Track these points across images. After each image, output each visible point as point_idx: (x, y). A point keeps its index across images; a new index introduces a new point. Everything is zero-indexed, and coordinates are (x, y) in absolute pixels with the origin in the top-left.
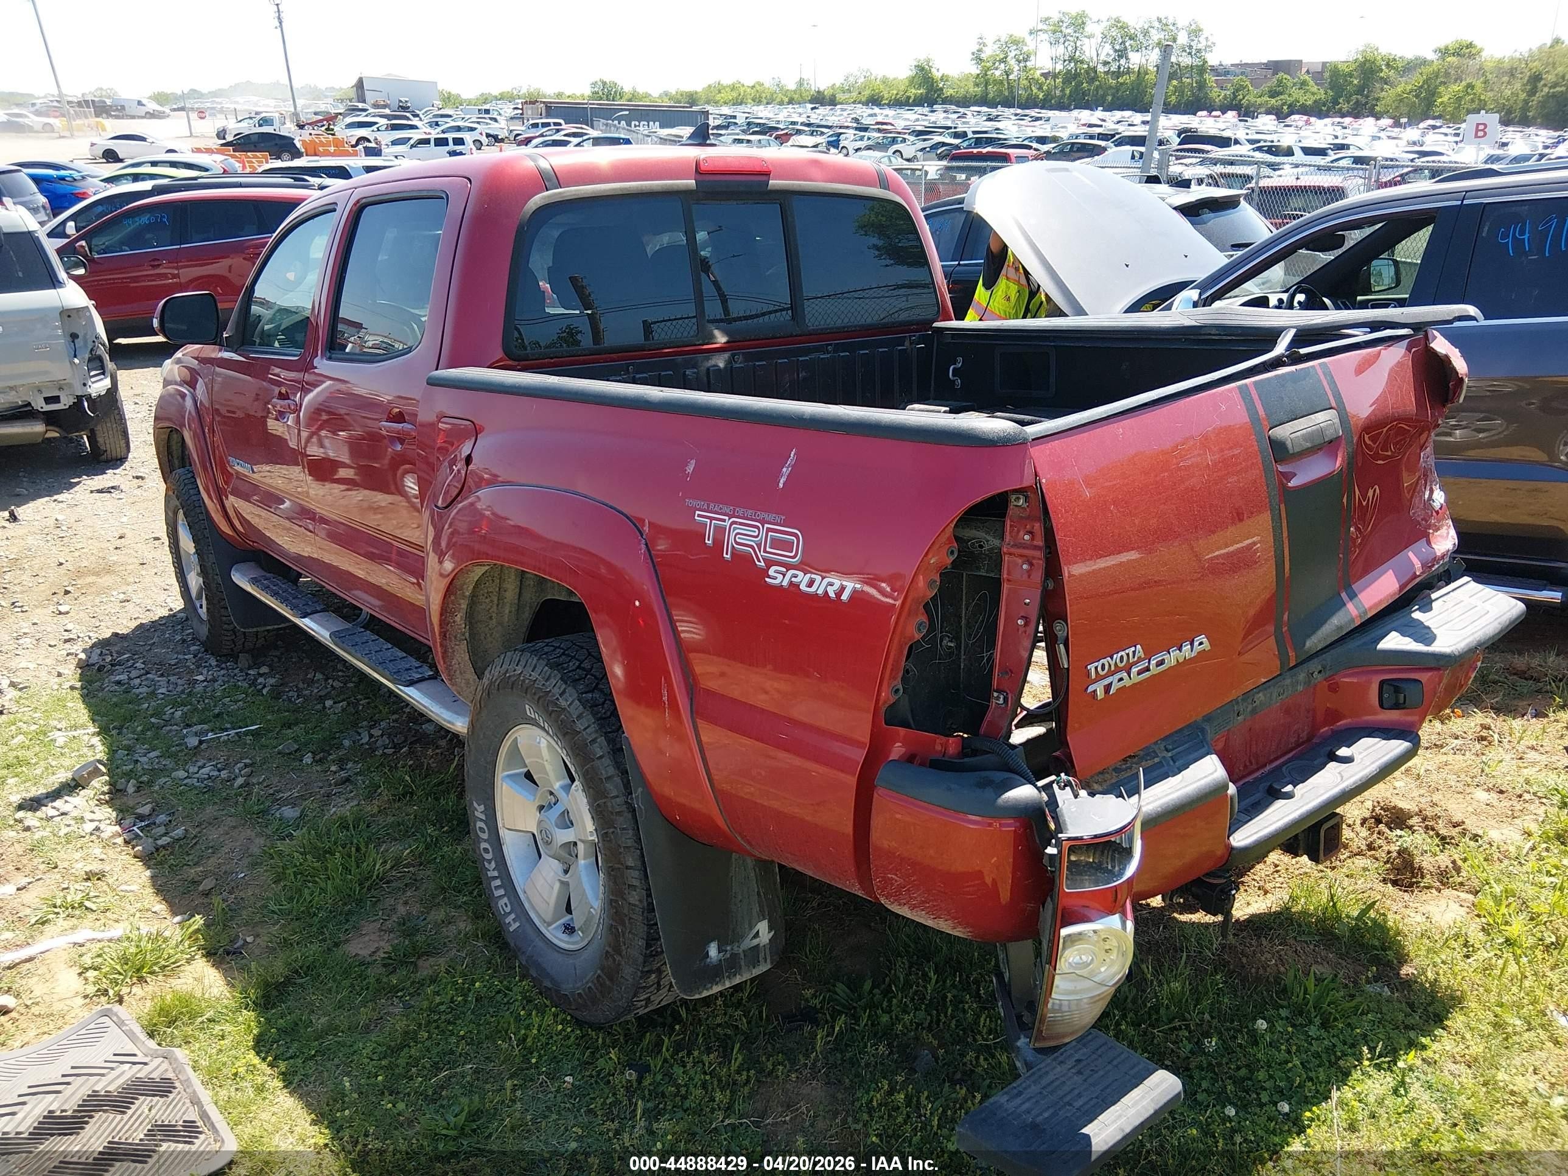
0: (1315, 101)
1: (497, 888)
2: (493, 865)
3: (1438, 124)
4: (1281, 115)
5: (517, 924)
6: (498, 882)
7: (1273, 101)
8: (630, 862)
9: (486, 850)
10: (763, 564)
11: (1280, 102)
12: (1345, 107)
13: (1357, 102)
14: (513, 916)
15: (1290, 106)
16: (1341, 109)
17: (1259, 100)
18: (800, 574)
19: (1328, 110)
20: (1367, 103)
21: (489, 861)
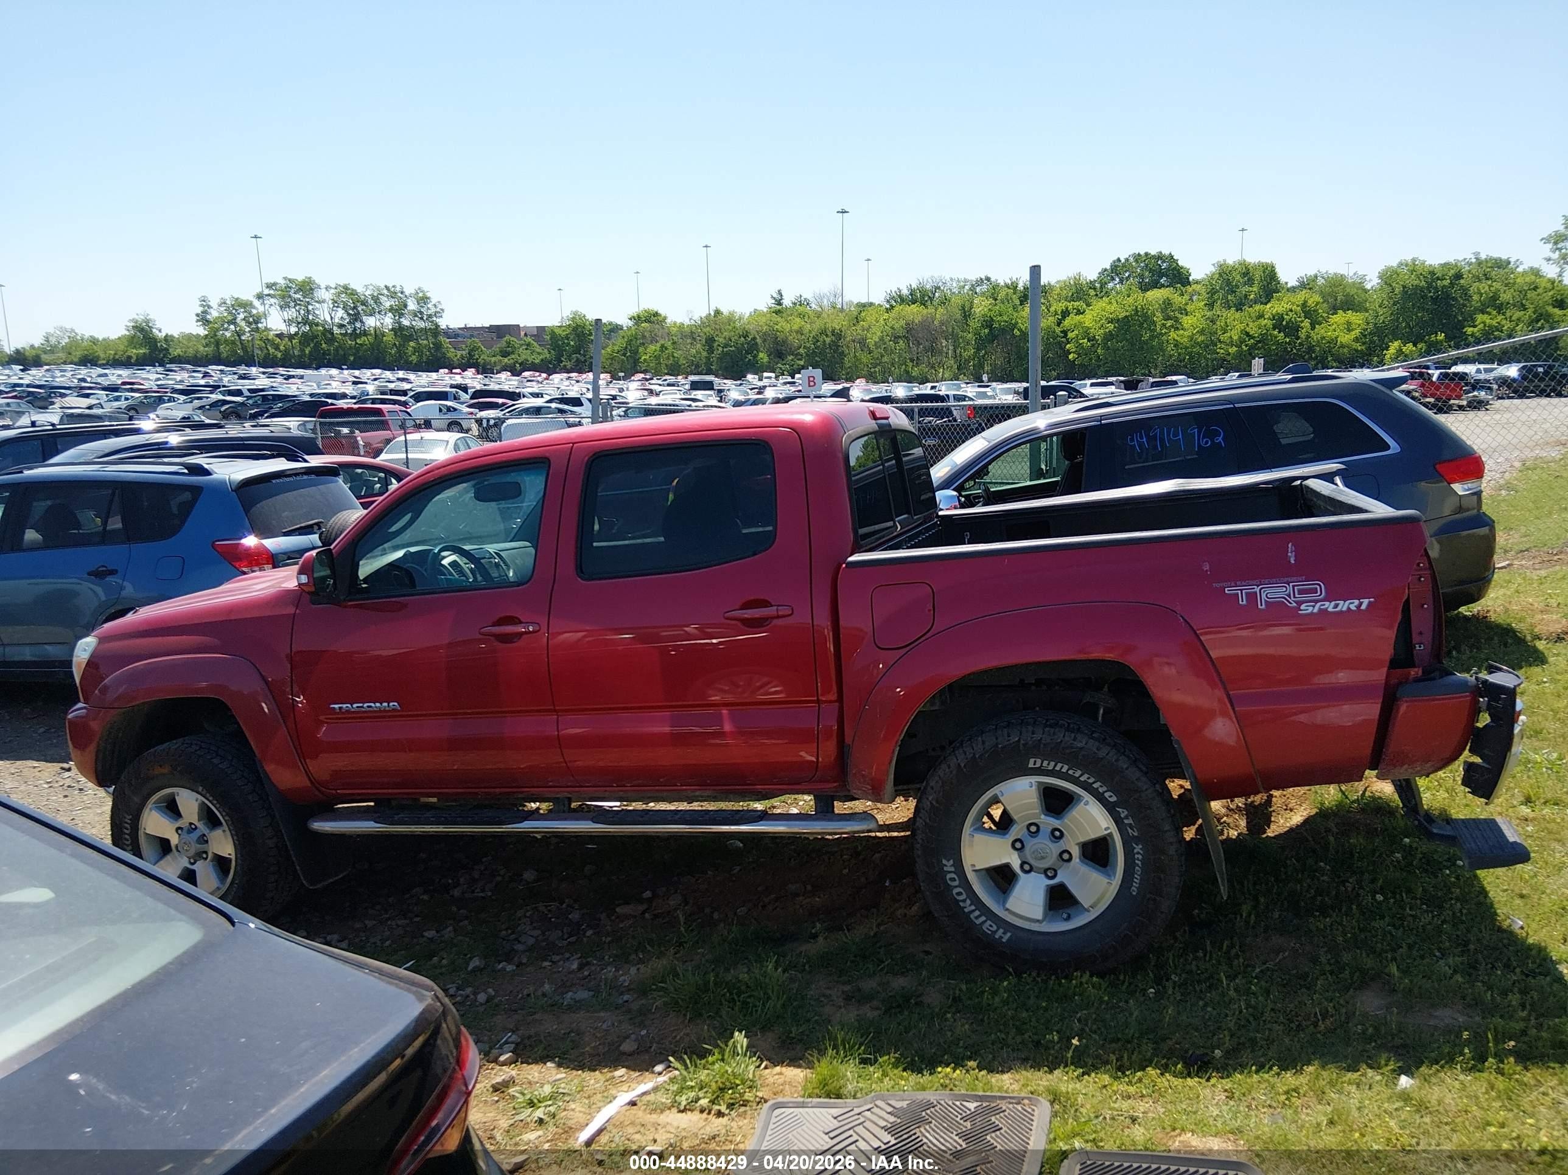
0: (542, 360)
1: (977, 918)
2: (968, 902)
3: (648, 377)
4: (515, 373)
5: (1009, 934)
6: (977, 913)
7: (506, 360)
8: (1167, 828)
9: (959, 894)
10: (1295, 604)
11: (512, 361)
12: (569, 365)
13: (578, 359)
14: (1001, 931)
15: (520, 364)
16: (565, 366)
17: (493, 359)
18: (1327, 604)
19: (555, 367)
20: (586, 361)
21: (964, 901)
